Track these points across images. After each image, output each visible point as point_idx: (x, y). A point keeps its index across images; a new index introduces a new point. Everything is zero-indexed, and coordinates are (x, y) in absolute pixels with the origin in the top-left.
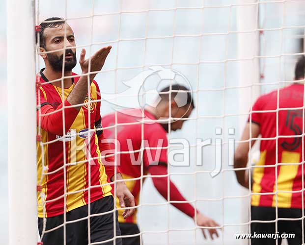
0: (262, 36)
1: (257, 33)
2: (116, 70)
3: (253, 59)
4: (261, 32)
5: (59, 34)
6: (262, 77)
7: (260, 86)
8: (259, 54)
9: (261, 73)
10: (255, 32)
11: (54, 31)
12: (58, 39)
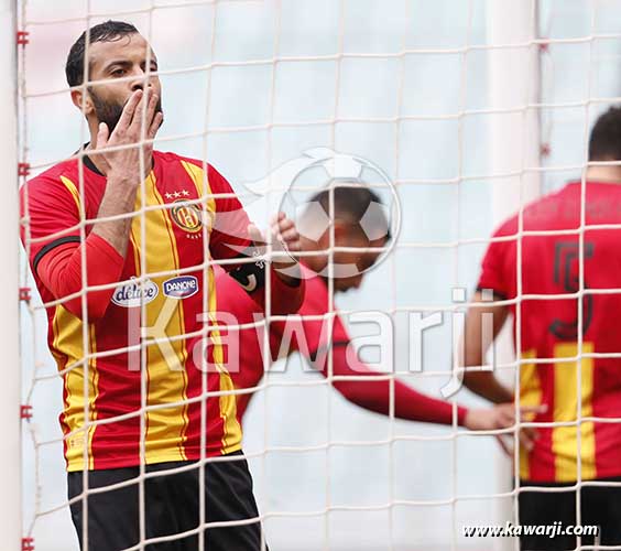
0: (546, 57)
1: (534, 50)
2: (205, 135)
3: (524, 112)
4: (543, 47)
5: (122, 56)
6: (545, 151)
7: (542, 174)
8: (539, 99)
9: (544, 141)
10: (529, 47)
11: (109, 50)
12: (119, 67)
